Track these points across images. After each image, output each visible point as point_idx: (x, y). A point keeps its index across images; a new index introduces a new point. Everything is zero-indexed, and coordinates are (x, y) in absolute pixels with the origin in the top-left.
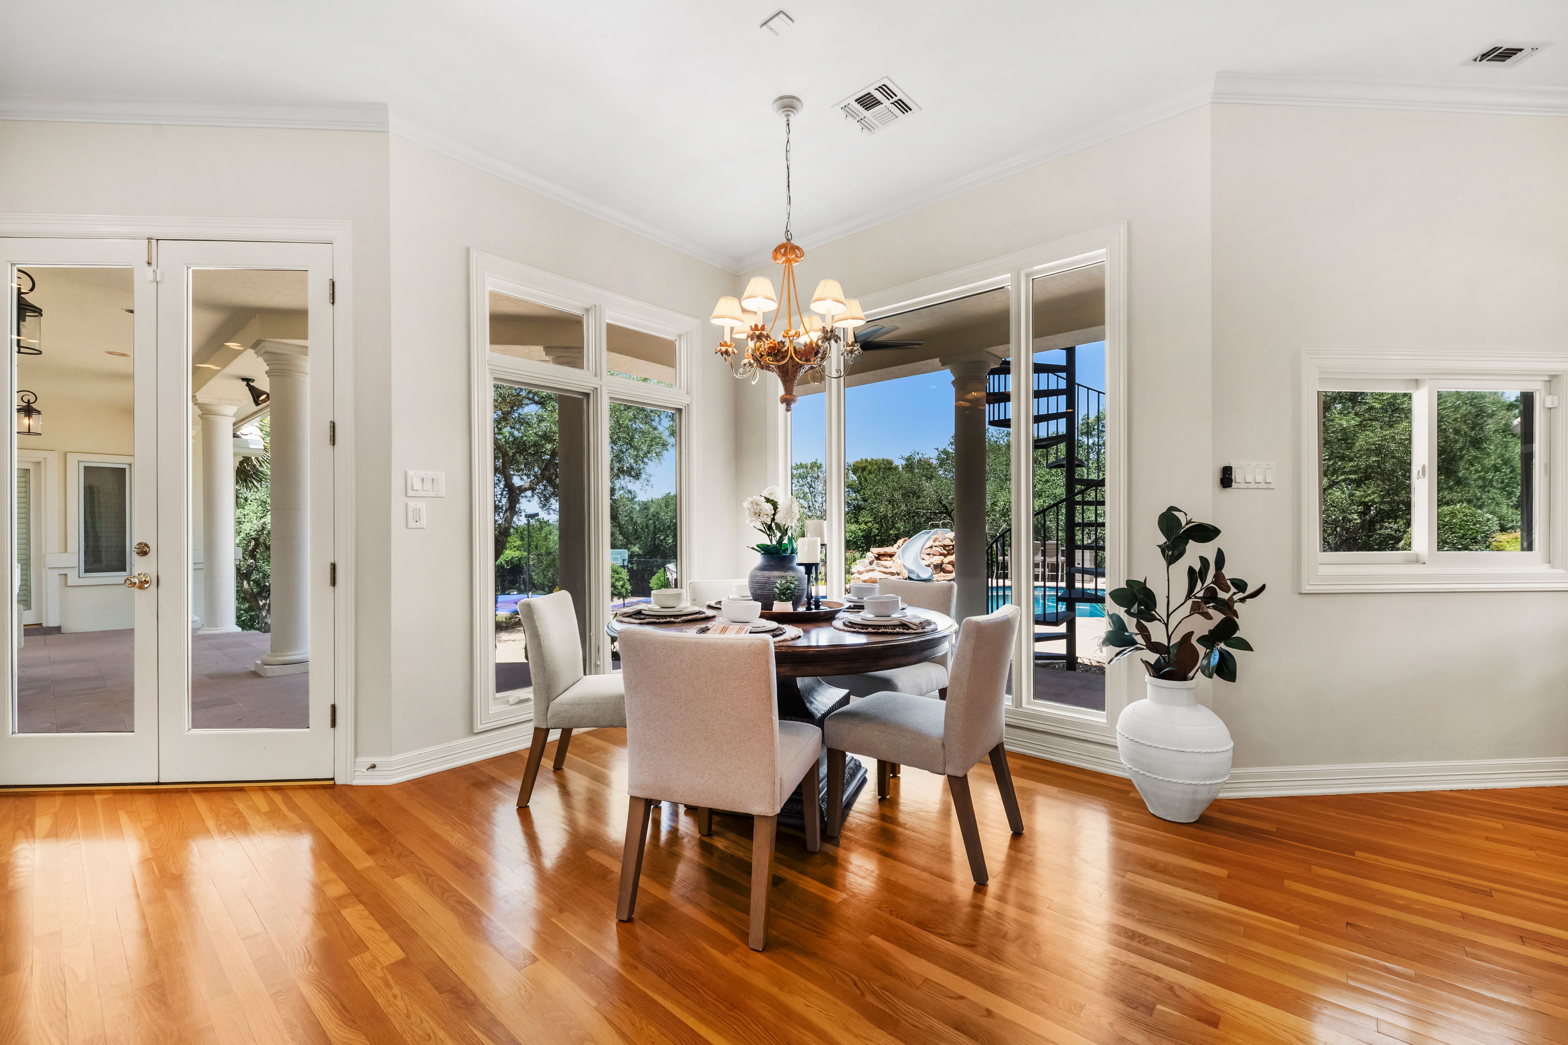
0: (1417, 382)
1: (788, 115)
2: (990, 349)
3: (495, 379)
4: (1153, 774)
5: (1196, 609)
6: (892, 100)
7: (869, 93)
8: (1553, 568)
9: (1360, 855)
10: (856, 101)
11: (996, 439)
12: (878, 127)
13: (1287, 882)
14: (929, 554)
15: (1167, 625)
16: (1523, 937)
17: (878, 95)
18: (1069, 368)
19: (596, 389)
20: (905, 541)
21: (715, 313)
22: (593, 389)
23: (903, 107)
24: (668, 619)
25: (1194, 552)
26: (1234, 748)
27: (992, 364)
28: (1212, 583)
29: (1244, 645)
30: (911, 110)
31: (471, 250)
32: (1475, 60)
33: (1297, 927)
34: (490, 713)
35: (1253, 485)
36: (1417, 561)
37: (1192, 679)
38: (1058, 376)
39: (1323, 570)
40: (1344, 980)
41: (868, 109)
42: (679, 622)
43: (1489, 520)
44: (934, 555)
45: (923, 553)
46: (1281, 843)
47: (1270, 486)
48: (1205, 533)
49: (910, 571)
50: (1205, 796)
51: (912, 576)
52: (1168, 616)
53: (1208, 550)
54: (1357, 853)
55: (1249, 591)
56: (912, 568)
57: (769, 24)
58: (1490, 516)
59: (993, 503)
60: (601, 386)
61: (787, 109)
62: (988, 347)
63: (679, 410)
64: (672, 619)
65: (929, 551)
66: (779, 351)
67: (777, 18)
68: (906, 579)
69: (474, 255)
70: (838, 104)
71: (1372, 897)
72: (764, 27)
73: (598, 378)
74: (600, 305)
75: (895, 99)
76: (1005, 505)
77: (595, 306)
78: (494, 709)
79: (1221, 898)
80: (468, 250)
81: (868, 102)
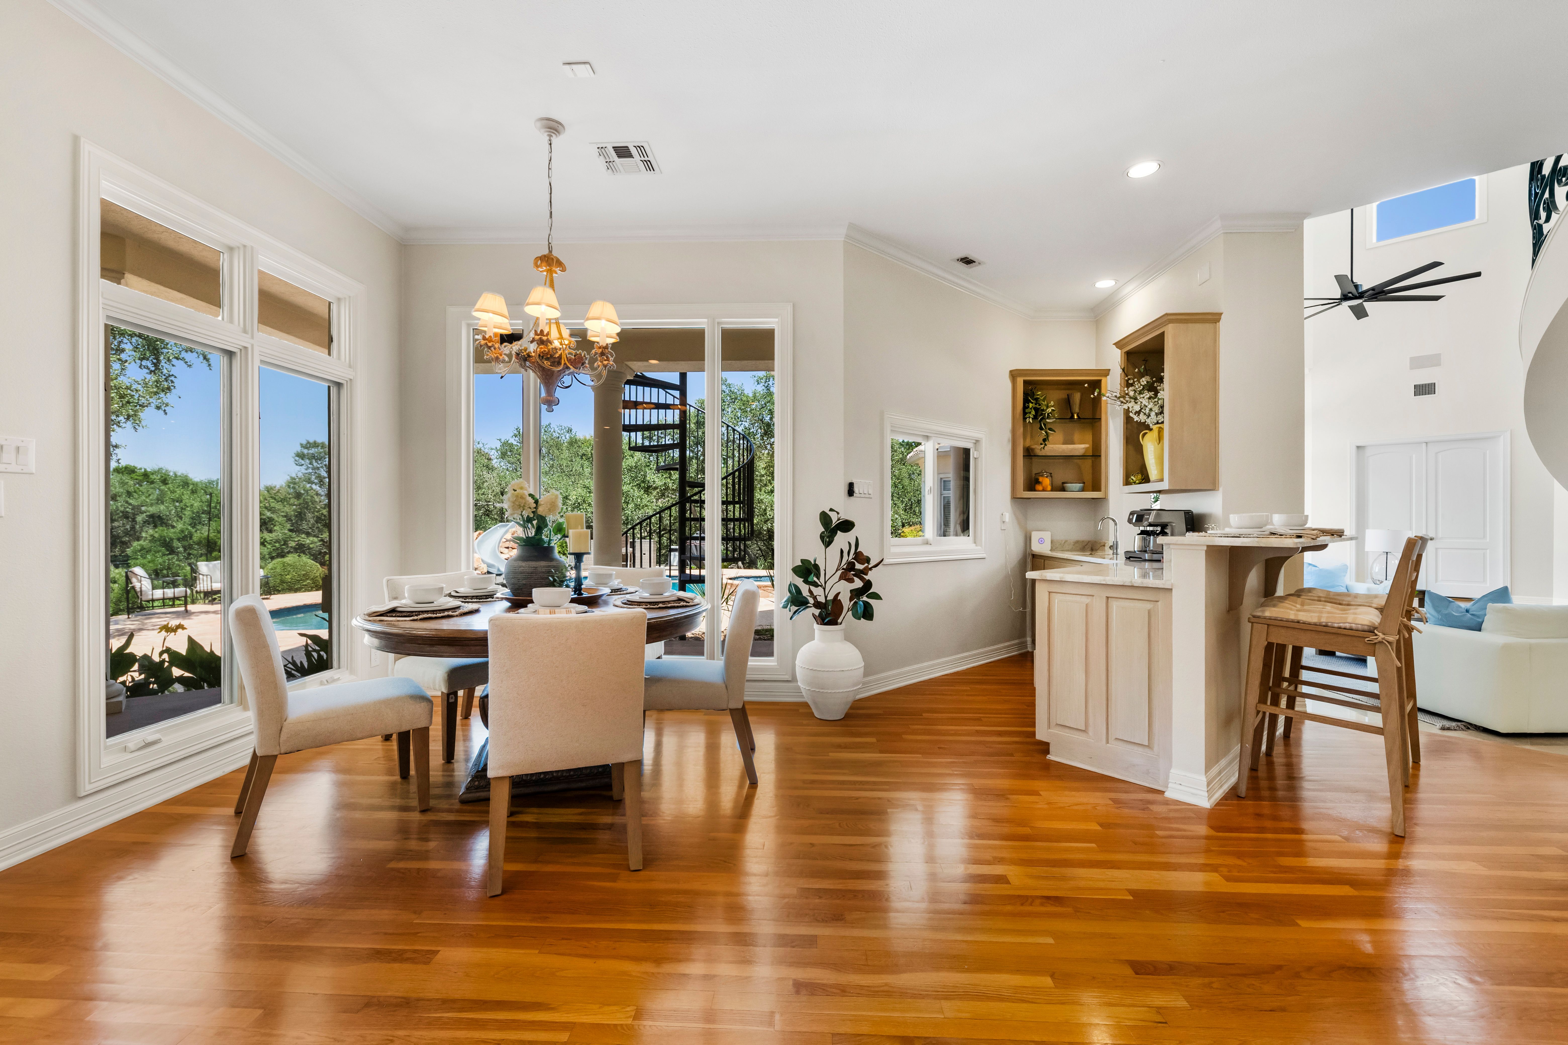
0: (927, 438)
1: (550, 136)
2: (630, 363)
3: (108, 317)
4: (828, 689)
5: (843, 577)
6: (643, 159)
7: (627, 147)
8: (976, 546)
9: (925, 715)
10: (613, 147)
11: (558, 435)
12: (620, 172)
13: (903, 736)
14: (508, 548)
15: (824, 589)
16: (1000, 734)
17: (634, 151)
18: (682, 388)
19: (246, 348)
20: (480, 534)
21: (477, 306)
22: (240, 347)
23: (649, 166)
24: (446, 613)
25: (841, 540)
26: (864, 666)
27: (628, 376)
28: (852, 559)
29: (876, 596)
30: (654, 170)
31: (82, 140)
32: (958, 260)
33: (921, 755)
34: (102, 766)
35: (863, 495)
36: (927, 543)
37: (841, 624)
38: (666, 392)
39: (894, 550)
40: (951, 772)
41: (619, 157)
42: (457, 616)
43: (897, 518)
44: (513, 549)
45: (501, 547)
46: (889, 718)
47: (870, 496)
48: (847, 526)
49: (489, 566)
50: (851, 699)
51: (491, 570)
52: (825, 583)
53: (850, 536)
54: (924, 714)
55: (872, 563)
56: (491, 562)
57: (574, 66)
58: (897, 516)
59: (564, 497)
60: (252, 345)
61: (552, 130)
62: (628, 361)
63: (339, 385)
64: (450, 613)
65: (507, 544)
66: (551, 356)
67: (583, 66)
68: (485, 574)
69: (87, 148)
70: (596, 143)
71: (939, 733)
72: (568, 66)
73: (249, 336)
74: (252, 248)
75: (646, 159)
76: (577, 498)
77: (245, 246)
78: (107, 761)
79: (881, 752)
80: (76, 140)
81: (623, 152)
